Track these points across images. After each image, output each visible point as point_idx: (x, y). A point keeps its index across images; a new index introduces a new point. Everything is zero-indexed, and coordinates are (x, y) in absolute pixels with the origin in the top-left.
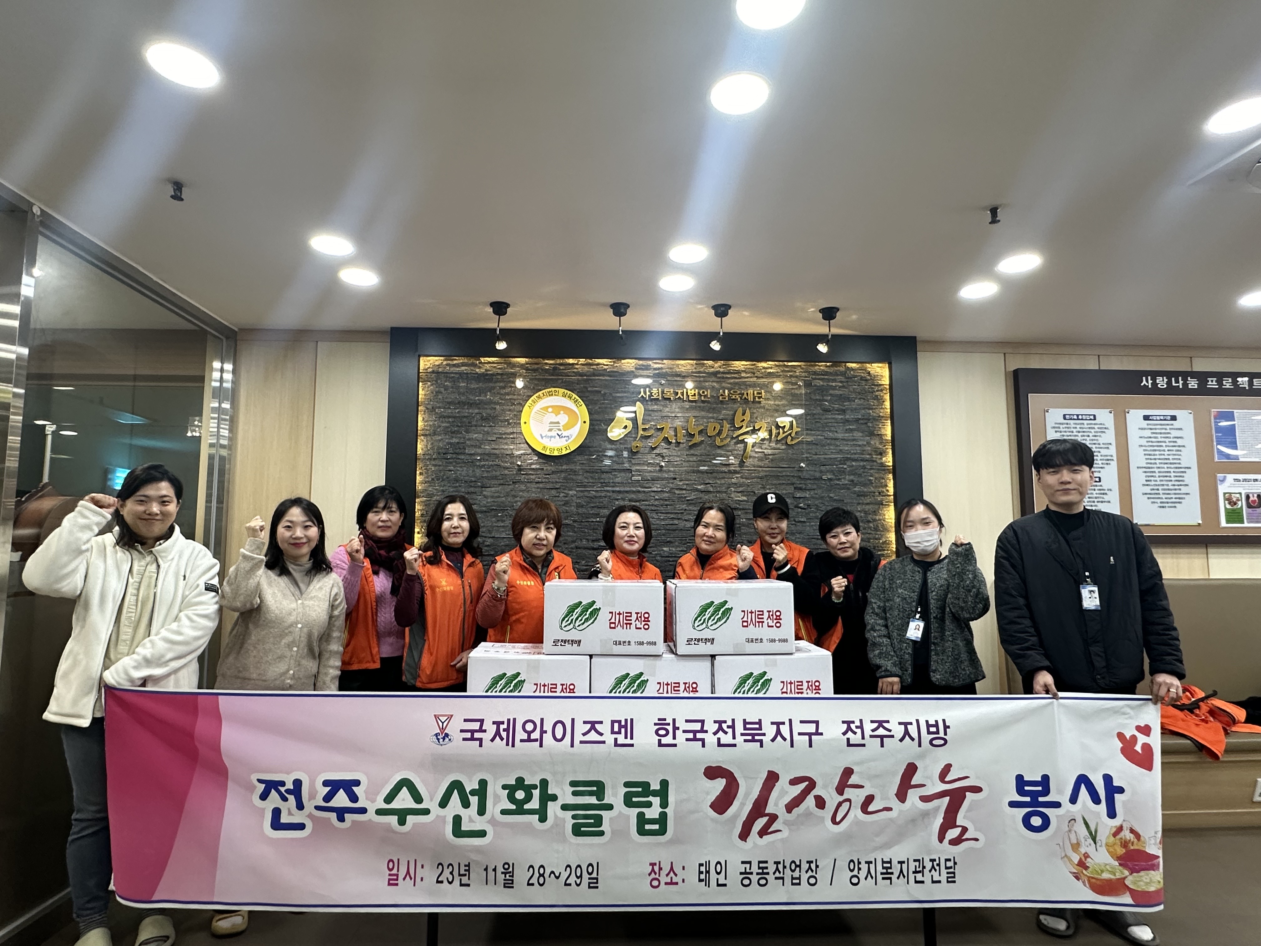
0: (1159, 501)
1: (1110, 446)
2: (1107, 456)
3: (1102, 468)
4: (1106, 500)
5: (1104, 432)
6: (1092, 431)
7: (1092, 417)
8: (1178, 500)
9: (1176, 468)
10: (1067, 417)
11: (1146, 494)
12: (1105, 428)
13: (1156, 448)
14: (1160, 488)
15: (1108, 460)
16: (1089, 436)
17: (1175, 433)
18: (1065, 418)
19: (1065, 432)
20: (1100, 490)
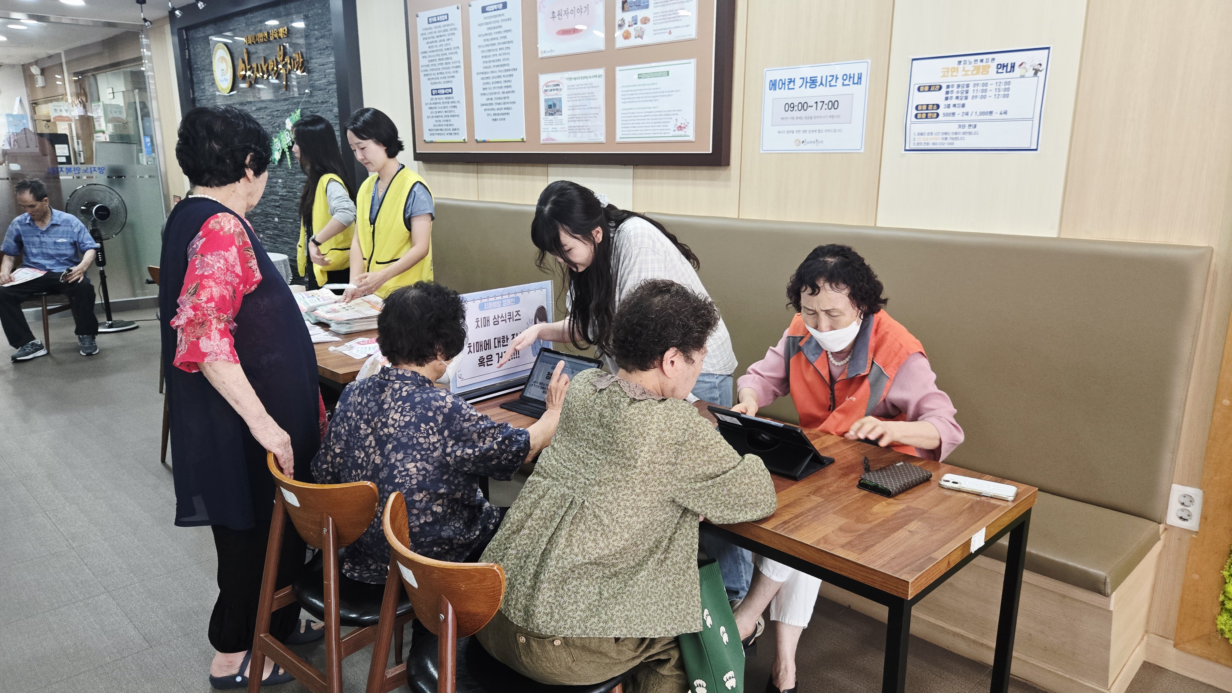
0: (492, 112)
1: (457, 50)
2: (456, 62)
3: (453, 77)
4: (456, 114)
5: (453, 34)
6: (446, 33)
7: (446, 17)
8: (506, 111)
9: (506, 71)
10: (430, 19)
11: (483, 105)
12: (455, 29)
13: (490, 48)
14: (493, 96)
15: (457, 67)
16: (444, 40)
17: (506, 26)
18: (429, 23)
19: (429, 38)
20: (452, 102)
